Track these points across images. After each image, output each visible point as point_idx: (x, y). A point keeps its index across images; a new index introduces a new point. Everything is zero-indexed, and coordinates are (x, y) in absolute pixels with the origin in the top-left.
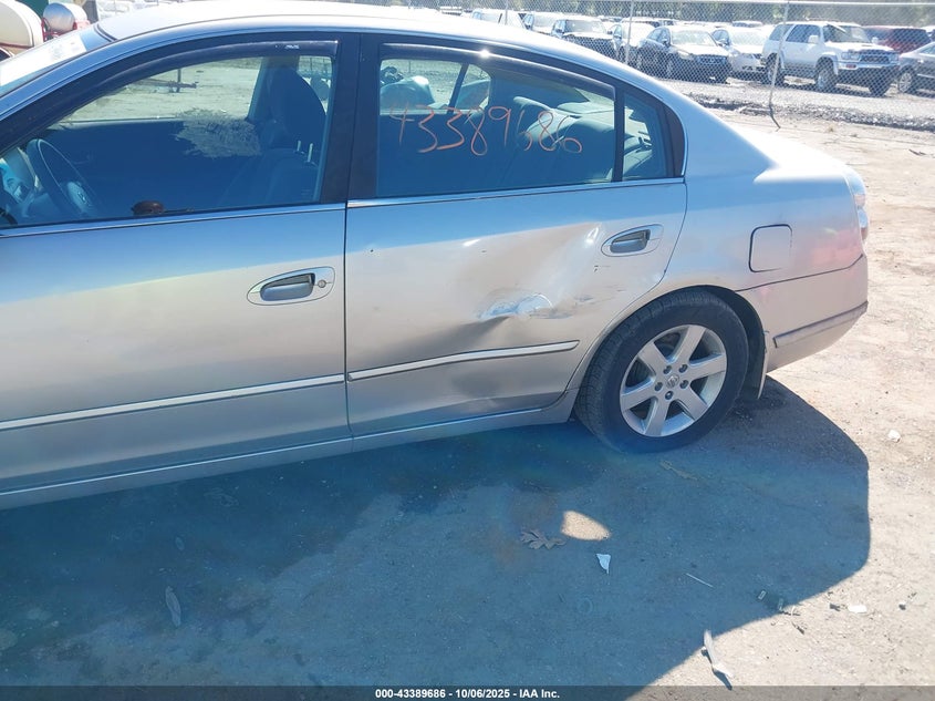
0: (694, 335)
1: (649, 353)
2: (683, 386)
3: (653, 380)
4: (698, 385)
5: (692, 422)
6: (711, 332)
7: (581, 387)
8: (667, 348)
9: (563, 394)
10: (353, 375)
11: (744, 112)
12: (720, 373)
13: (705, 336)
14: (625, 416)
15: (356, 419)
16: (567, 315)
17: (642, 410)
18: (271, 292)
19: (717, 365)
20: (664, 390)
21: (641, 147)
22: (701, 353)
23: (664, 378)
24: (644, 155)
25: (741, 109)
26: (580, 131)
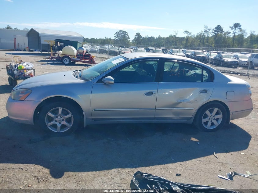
0: (216, 110)
1: (207, 112)
2: (214, 120)
3: (208, 118)
4: (217, 120)
5: (216, 127)
6: (219, 110)
7: (195, 117)
8: (211, 112)
9: (191, 118)
10: (157, 109)
11: (240, 75)
12: (221, 118)
13: (218, 110)
14: (203, 124)
15: (156, 117)
16: (192, 103)
17: (206, 123)
18: (147, 94)
19: (220, 116)
20: (210, 120)
21: (207, 77)
22: (217, 113)
23: (210, 118)
24: (207, 78)
25: (239, 74)
26: (196, 74)
